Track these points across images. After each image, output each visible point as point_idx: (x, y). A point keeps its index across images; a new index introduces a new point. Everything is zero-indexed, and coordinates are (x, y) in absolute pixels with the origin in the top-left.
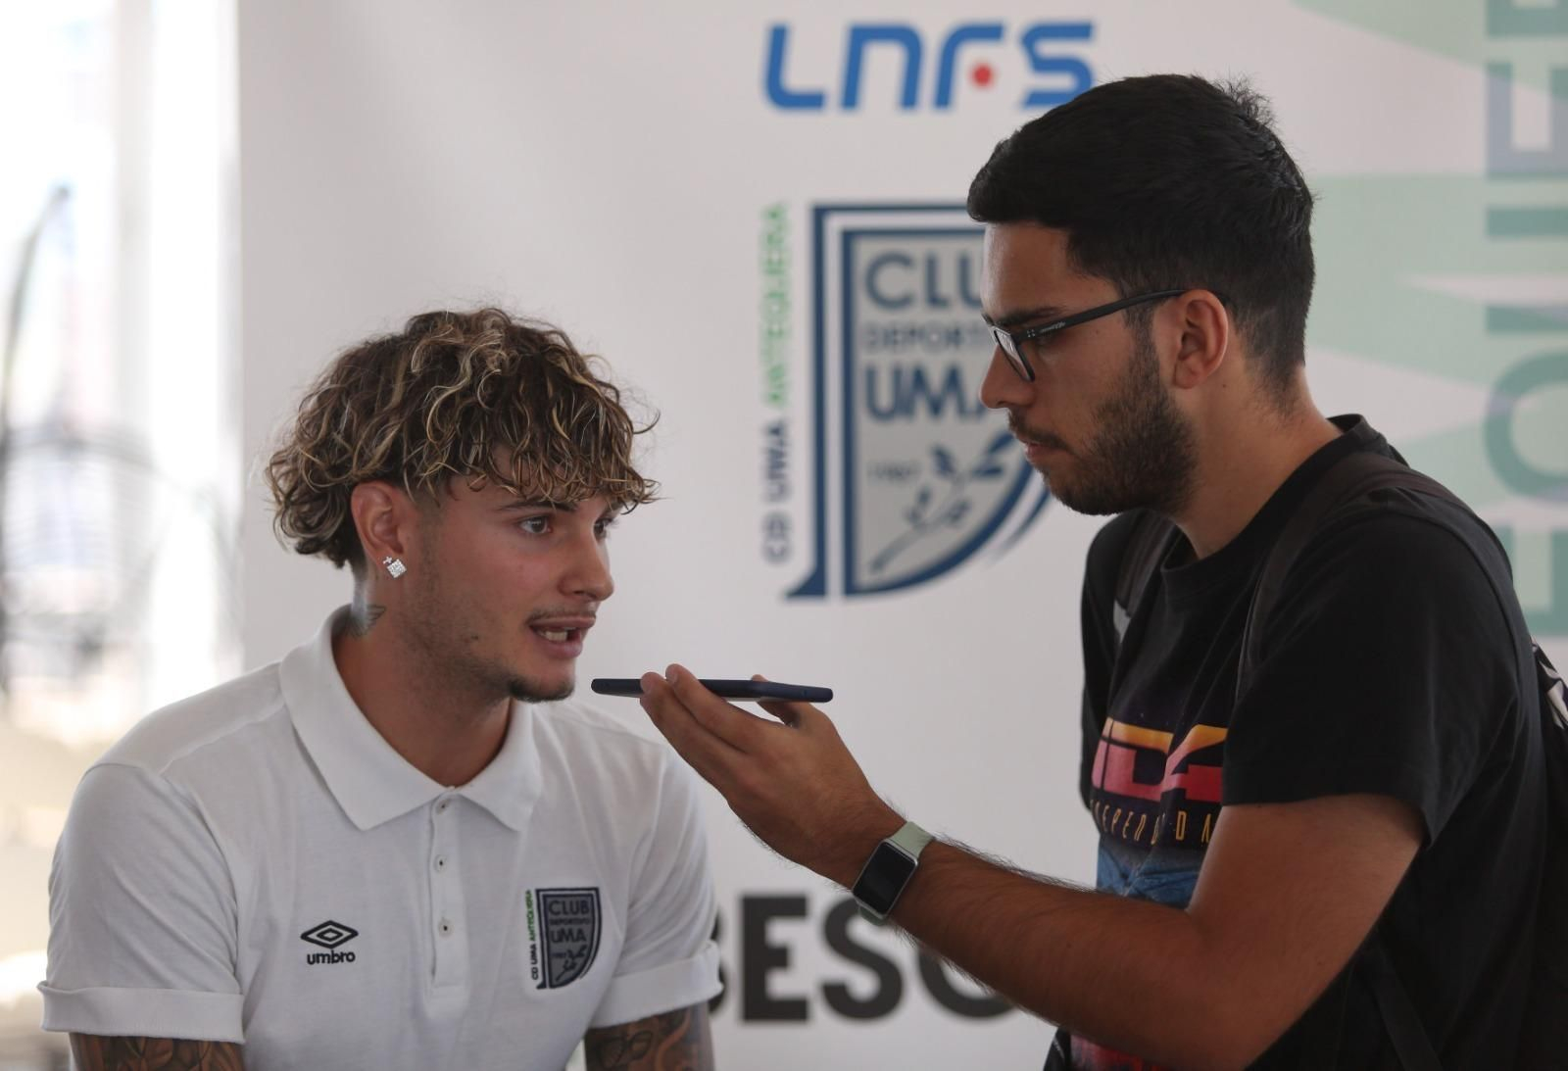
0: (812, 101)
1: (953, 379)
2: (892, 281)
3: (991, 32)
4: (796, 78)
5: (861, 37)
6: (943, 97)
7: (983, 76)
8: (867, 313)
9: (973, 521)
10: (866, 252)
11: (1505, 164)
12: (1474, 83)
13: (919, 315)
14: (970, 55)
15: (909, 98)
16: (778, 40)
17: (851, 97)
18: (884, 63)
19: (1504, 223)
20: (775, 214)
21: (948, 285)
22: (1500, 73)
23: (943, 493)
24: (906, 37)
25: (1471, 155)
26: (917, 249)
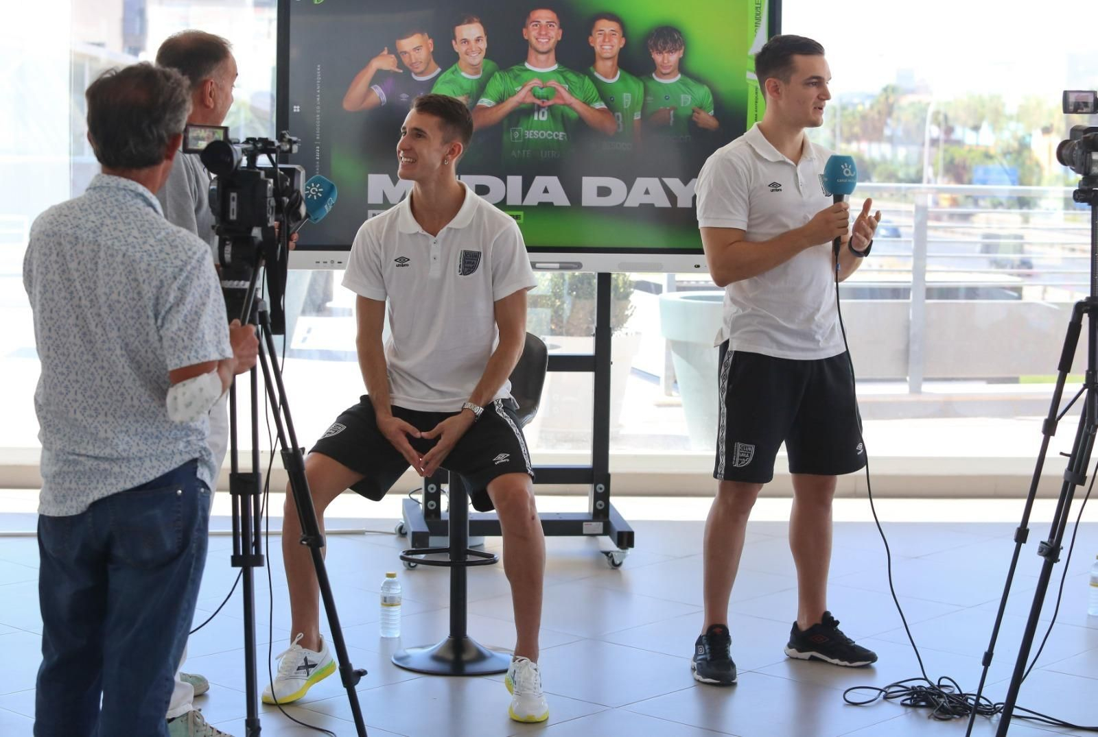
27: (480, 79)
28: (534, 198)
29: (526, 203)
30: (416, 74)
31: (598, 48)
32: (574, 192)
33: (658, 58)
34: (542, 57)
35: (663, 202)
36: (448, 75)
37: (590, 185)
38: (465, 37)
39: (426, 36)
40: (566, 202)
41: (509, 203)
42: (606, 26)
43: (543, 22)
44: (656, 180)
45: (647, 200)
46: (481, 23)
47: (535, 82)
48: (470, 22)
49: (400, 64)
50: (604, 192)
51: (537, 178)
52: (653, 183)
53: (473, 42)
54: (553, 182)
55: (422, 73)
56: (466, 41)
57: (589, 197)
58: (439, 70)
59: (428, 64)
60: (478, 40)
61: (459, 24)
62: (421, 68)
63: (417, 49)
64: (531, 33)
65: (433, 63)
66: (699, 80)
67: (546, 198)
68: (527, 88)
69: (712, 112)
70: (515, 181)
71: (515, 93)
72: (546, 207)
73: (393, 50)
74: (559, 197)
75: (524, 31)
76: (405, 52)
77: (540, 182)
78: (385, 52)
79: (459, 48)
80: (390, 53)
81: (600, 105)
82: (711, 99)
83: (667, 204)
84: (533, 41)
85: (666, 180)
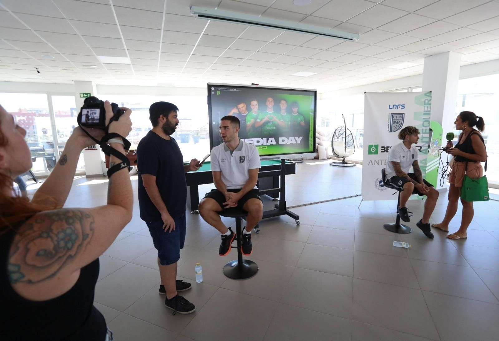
0: (391, 108)
1: (397, 122)
2: (394, 117)
3: (400, 105)
4: (390, 107)
5: (394, 105)
6: (397, 108)
7: (399, 107)
8: (393, 118)
9: (398, 129)
10: (393, 116)
11: (424, 111)
12: (423, 107)
13: (396, 119)
14: (399, 106)
15: (396, 108)
16: (390, 105)
17: (393, 108)
18: (395, 106)
19: (424, 114)
20: (389, 114)
21: (397, 117)
22: (425, 107)
23: (396, 127)
24: (396, 105)
25: (422, 110)
26: (396, 115)
27: (256, 115)
28: (269, 143)
29: (268, 144)
30: (243, 114)
31: (282, 107)
32: (277, 141)
33: (293, 109)
34: (270, 109)
35: (295, 142)
36: (250, 113)
37: (280, 139)
38: (253, 104)
39: (244, 104)
40: (276, 144)
41: (264, 144)
42: (283, 102)
43: (270, 101)
44: (293, 137)
45: (292, 142)
46: (257, 101)
47: (269, 115)
48: (254, 101)
49: (239, 111)
50: (283, 141)
51: (270, 138)
52: (292, 138)
53: (255, 106)
54: (273, 139)
55: (244, 114)
56: (253, 105)
57: (280, 142)
58: (248, 113)
59: (245, 111)
60: (256, 105)
61: (252, 101)
62: (244, 112)
63: (242, 107)
64: (268, 103)
65: (246, 111)
66: (302, 115)
67: (272, 143)
68: (267, 117)
69: (303, 122)
70: (265, 139)
71: (265, 118)
72: (272, 145)
73: (237, 107)
74: (274, 143)
75: (266, 103)
76: (240, 108)
77: (270, 139)
78: (235, 108)
79: (252, 107)
80: (236, 108)
81: (282, 121)
82: (303, 119)
83: (296, 143)
84: (268, 105)
85: (295, 137)
